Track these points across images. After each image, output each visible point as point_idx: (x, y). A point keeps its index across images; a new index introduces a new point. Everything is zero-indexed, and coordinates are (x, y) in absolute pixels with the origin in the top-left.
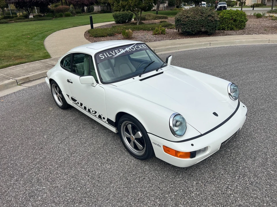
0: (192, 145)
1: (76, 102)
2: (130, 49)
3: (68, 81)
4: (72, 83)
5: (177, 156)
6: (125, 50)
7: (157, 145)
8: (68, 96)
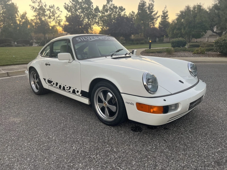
0: (165, 100)
1: (52, 84)
2: (102, 38)
3: (47, 65)
4: (50, 65)
5: (151, 112)
6: (98, 38)
7: (130, 104)
8: (45, 79)
